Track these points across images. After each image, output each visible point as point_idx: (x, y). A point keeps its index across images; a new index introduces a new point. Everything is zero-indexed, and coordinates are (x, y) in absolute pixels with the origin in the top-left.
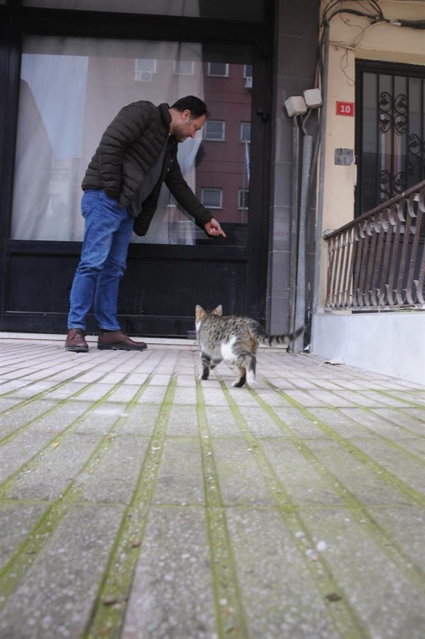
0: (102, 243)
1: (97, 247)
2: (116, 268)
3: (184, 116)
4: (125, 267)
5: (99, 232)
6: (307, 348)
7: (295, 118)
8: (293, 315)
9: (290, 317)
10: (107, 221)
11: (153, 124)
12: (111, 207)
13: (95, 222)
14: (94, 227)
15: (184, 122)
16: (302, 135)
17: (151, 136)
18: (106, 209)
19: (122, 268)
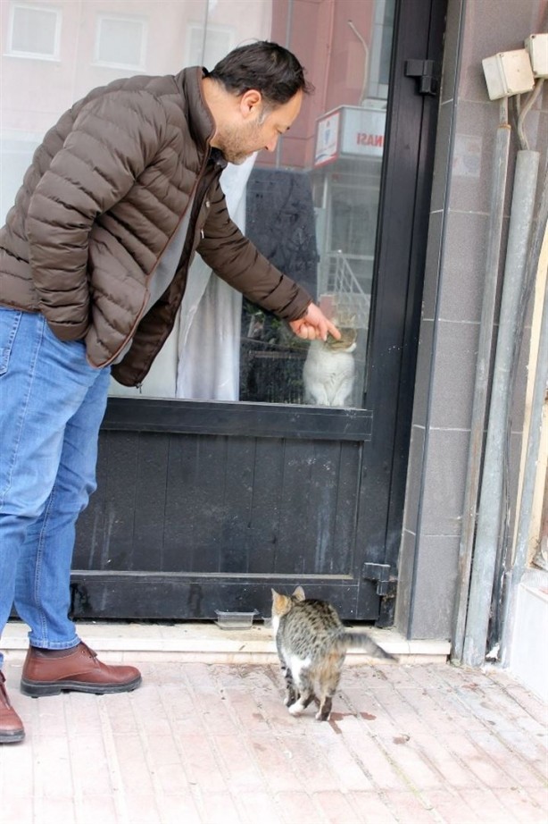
0: (45, 451)
1: (33, 464)
2: (75, 490)
3: (245, 108)
4: (94, 485)
5: (38, 426)
6: (493, 654)
7: (505, 105)
8: (466, 580)
9: (458, 582)
10: (56, 395)
11: (169, 154)
12: (66, 362)
13: (27, 400)
14: (25, 413)
15: (247, 121)
16: (516, 146)
17: (162, 182)
18: (54, 365)
19: (89, 489)
